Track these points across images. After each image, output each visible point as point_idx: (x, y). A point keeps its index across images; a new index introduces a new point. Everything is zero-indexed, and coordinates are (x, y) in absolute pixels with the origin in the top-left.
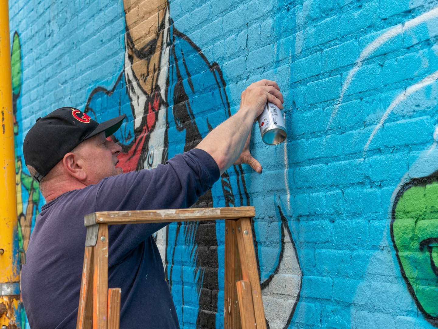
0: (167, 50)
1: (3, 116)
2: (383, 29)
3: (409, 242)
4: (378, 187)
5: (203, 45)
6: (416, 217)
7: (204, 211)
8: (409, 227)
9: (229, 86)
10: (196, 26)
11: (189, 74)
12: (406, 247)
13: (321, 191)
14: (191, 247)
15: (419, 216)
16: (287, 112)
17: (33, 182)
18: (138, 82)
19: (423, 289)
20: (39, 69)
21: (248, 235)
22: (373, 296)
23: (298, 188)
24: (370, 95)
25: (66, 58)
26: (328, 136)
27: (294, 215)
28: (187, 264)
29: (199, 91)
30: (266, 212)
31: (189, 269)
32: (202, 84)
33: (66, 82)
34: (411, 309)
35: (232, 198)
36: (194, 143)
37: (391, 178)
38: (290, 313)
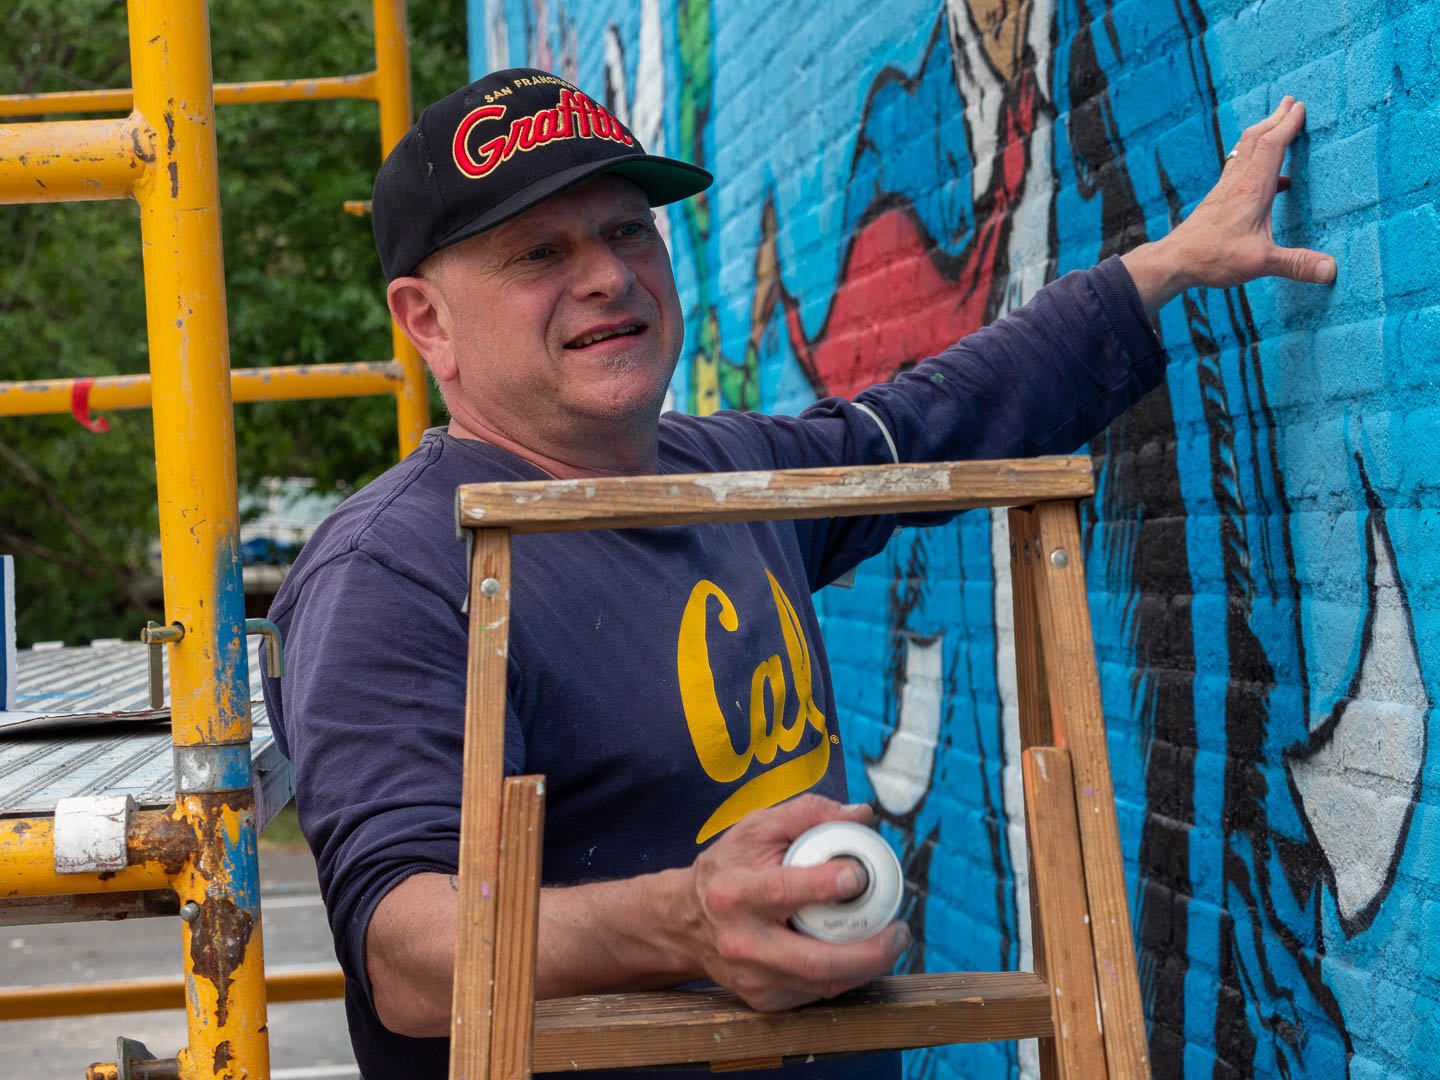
1: (171, 131)
9: (1215, 28)
14: (1124, 597)
16: (1378, 108)
18: (980, 40)
20: (750, 25)
21: (1068, 569)
23: (1413, 388)
27: (1403, 486)
28: (1114, 655)
29: (1134, 54)
30: (1322, 477)
31: (1119, 673)
33: (810, 61)
35: (1227, 429)
36: (1124, 237)
38: (1394, 842)
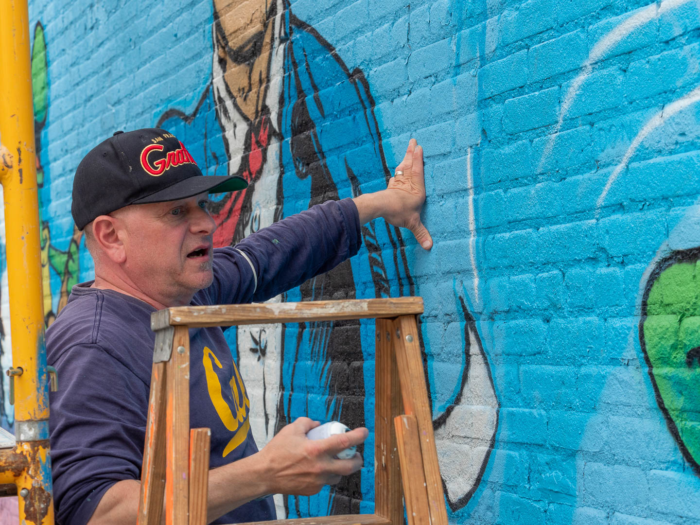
0: (280, 49)
1: (20, 155)
2: (626, 12)
3: (669, 353)
4: (620, 265)
5: (338, 41)
6: (680, 313)
7: (342, 304)
8: (670, 329)
9: (380, 106)
10: (327, 10)
11: (315, 88)
12: (665, 361)
13: (528, 272)
14: (321, 363)
15: (686, 310)
16: (473, 147)
17: (67, 262)
18: (234, 101)
19: (693, 428)
20: (76, 82)
21: (413, 343)
22: (613, 438)
23: (491, 268)
24: (605, 119)
25: (118, 63)
26: (538, 185)
27: (485, 311)
28: (315, 390)
29: (332, 114)
30: (440, 307)
31: (318, 398)
32: (336, 102)
33: (118, 102)
34: (673, 459)
35: (386, 285)
36: (324, 197)
37: (640, 251)
38: (480, 467)
